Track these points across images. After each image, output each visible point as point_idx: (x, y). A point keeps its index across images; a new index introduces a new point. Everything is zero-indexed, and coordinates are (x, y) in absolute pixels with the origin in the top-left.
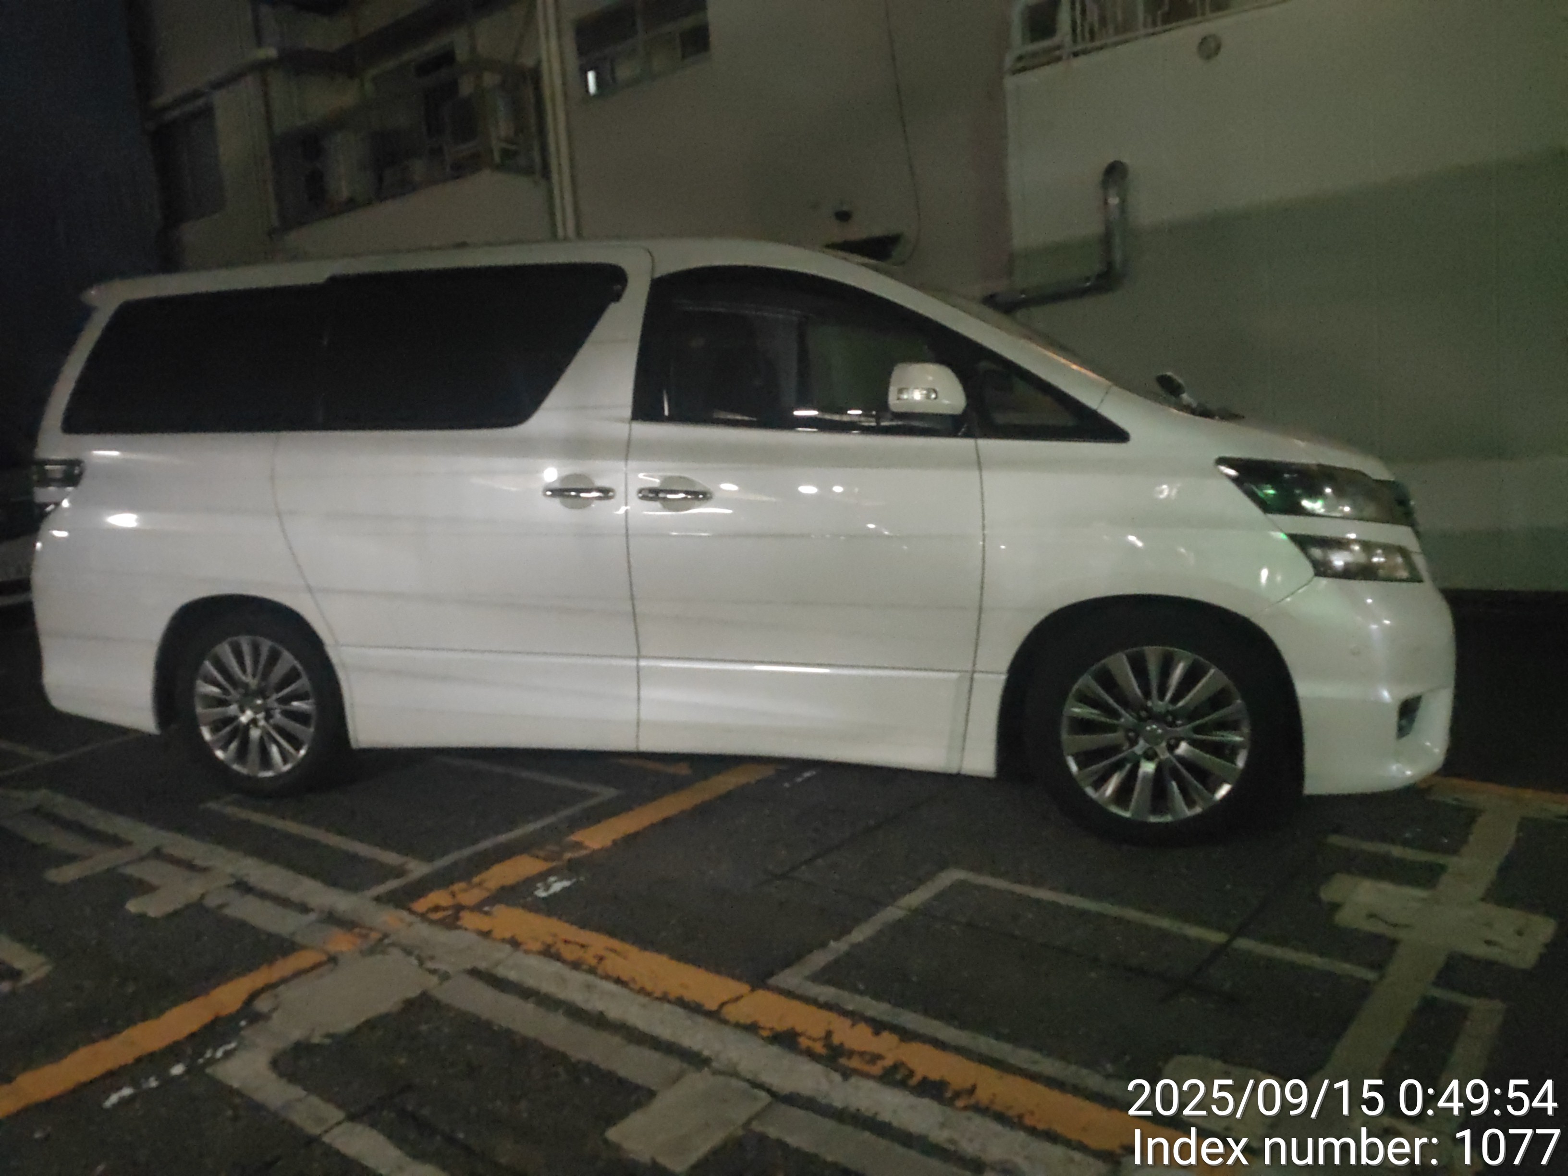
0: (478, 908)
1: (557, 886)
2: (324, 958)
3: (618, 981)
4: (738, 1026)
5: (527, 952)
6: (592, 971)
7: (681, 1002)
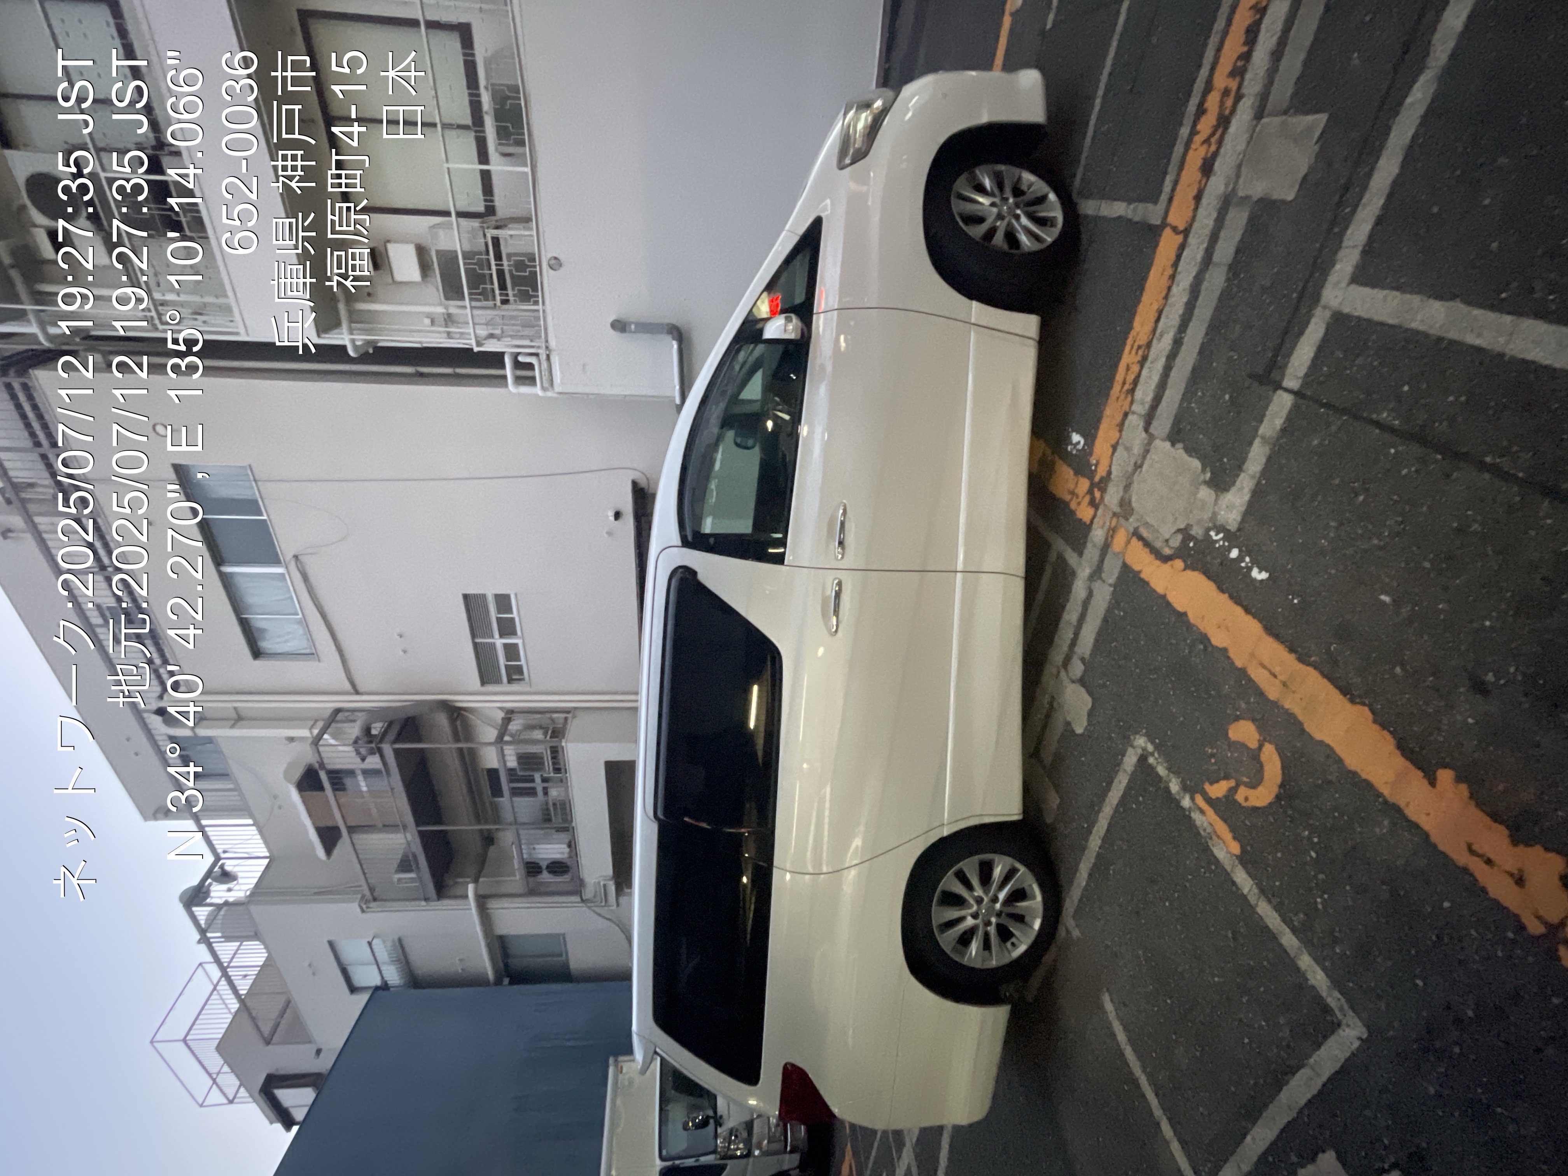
0: (1090, 475)
1: (1076, 438)
2: (1134, 540)
3: (1158, 320)
4: (1196, 209)
5: (1132, 403)
6: (1149, 345)
7: (1175, 265)
